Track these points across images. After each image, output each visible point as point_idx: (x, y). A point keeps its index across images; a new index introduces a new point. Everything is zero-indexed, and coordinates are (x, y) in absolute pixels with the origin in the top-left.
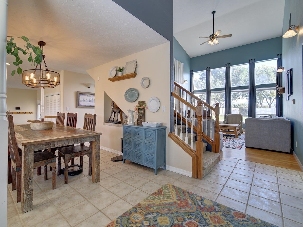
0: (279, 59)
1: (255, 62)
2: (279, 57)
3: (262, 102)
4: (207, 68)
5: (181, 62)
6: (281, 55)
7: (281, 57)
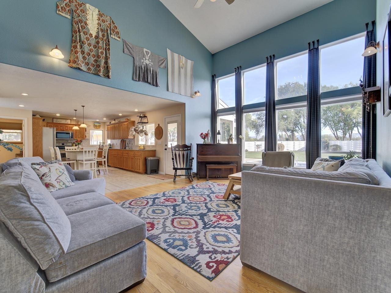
0: (369, 34)
1: (320, 47)
2: (370, 28)
3: (352, 133)
4: (237, 69)
5: (187, 58)
6: (374, 23)
7: (373, 28)
